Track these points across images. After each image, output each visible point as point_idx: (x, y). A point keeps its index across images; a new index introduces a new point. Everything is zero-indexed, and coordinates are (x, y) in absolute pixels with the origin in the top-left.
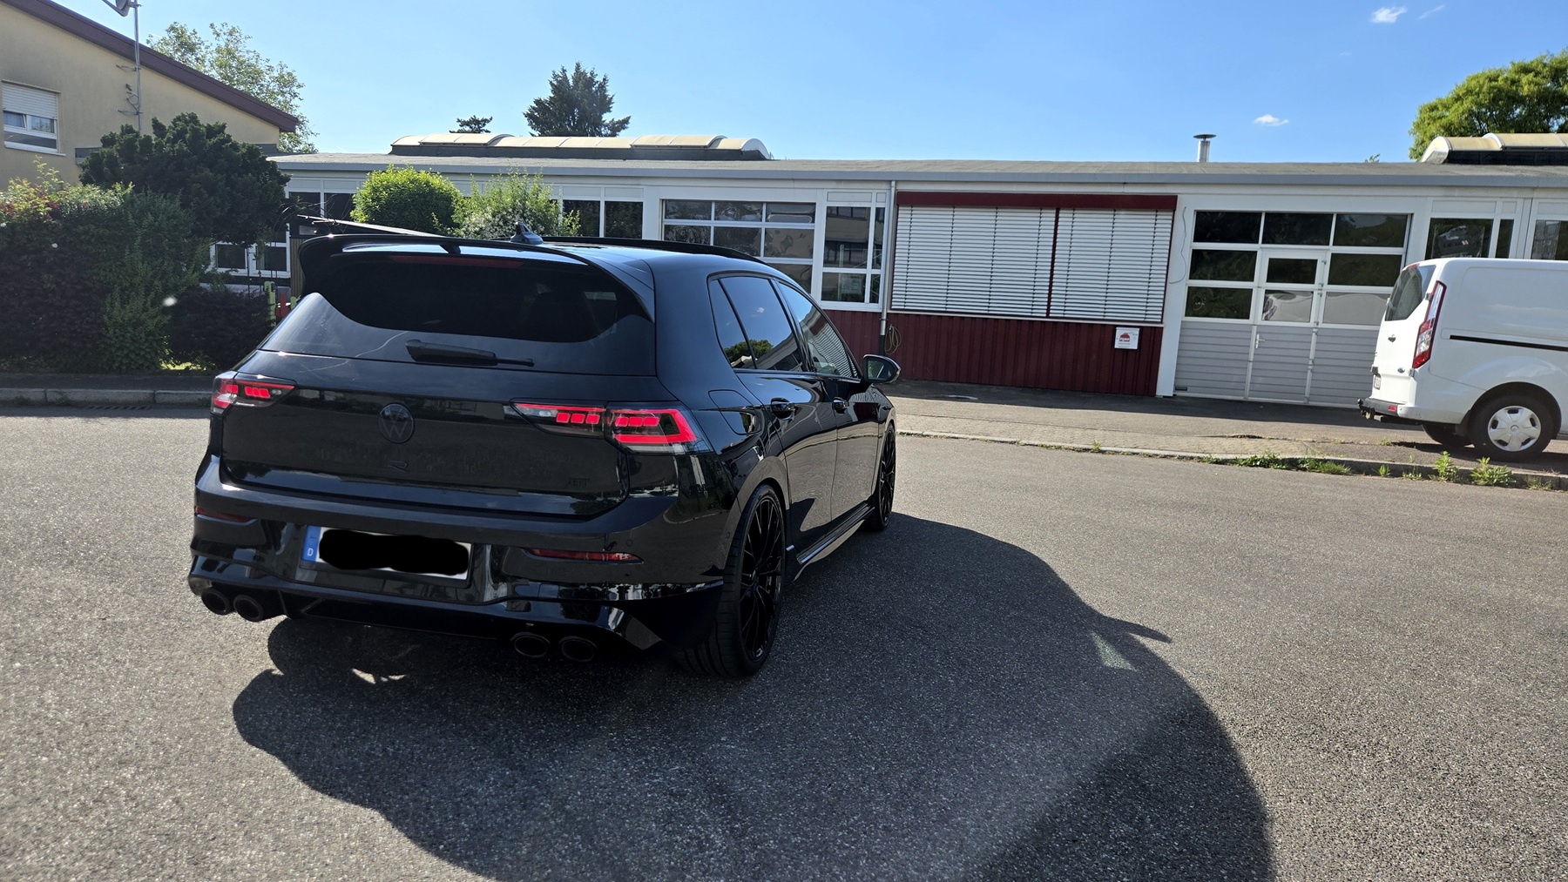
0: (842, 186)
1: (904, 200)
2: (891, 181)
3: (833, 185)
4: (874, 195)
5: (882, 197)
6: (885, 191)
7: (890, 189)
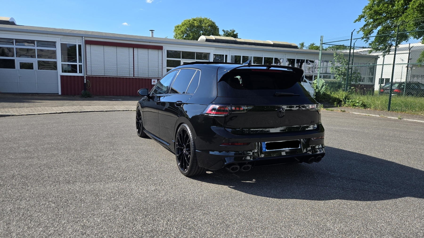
0: (65, 37)
1: (88, 42)
2: (83, 37)
3: (63, 37)
4: (77, 41)
5: (79, 41)
6: (81, 40)
7: (83, 39)
